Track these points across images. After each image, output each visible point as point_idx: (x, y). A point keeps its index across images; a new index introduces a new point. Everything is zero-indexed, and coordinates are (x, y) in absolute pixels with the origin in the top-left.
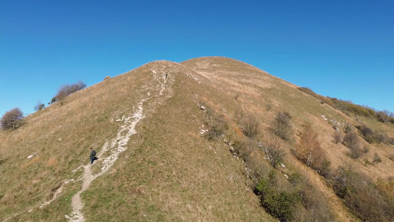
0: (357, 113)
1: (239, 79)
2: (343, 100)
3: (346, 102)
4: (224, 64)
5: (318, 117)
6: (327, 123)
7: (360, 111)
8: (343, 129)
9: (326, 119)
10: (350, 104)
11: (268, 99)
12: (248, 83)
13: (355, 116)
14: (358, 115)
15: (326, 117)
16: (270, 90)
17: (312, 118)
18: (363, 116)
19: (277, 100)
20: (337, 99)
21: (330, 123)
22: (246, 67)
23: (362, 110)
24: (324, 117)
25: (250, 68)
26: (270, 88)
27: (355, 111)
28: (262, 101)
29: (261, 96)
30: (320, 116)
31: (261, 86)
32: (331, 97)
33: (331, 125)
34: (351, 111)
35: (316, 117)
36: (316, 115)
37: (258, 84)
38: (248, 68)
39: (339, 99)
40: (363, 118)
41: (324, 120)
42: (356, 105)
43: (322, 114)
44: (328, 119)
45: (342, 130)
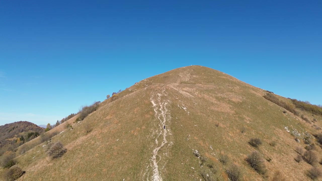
0: (314, 112)
1: (216, 94)
2: (302, 101)
3: (305, 103)
4: (201, 74)
5: (282, 129)
6: (290, 135)
7: (317, 111)
8: (303, 139)
9: (289, 131)
10: (308, 105)
11: (241, 116)
12: (223, 98)
13: (313, 115)
14: (315, 114)
15: (289, 129)
16: (241, 104)
17: (277, 131)
18: (319, 115)
19: (248, 116)
20: (297, 101)
21: (292, 135)
22: (220, 77)
23: (319, 110)
24: (287, 129)
25: (223, 77)
26: (241, 101)
27: (313, 111)
28: (236, 119)
29: (235, 113)
30: (284, 128)
31: (234, 100)
32: (292, 98)
33: (293, 137)
34: (309, 111)
35: (280, 130)
36: (280, 128)
37: (231, 98)
38: (222, 77)
39: (298, 100)
40: (319, 117)
41: (287, 132)
42: (313, 106)
43: (286, 126)
44: (291, 131)
45: (303, 141)
